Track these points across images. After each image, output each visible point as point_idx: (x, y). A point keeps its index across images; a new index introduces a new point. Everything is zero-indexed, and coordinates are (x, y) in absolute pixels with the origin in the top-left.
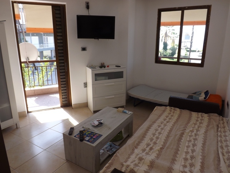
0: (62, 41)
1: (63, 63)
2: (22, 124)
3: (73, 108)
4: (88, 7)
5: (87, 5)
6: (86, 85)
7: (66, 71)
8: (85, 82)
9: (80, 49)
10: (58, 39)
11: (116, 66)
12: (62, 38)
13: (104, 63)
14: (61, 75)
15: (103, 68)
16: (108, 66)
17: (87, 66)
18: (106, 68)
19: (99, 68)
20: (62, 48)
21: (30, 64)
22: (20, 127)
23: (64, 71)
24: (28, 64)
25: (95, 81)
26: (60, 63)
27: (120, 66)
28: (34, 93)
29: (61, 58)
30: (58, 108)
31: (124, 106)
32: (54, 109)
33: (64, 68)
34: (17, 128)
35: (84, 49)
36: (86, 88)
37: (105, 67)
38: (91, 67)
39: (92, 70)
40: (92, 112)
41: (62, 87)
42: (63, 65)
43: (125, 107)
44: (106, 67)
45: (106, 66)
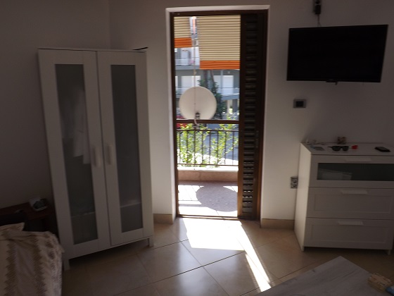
0: (254, 86)
1: (252, 130)
2: (159, 240)
3: (260, 227)
4: (317, 10)
5: (316, 5)
6: (295, 182)
7: (257, 147)
8: (294, 175)
9: (292, 104)
10: (247, 82)
11: (377, 148)
12: (255, 79)
13: (344, 138)
14: (245, 155)
15: (341, 152)
16: (355, 147)
17: (304, 142)
18: (350, 151)
19: (331, 151)
20: (252, 100)
21: (198, 125)
22: (155, 244)
23: (253, 147)
24: (195, 125)
25: (318, 179)
26: (246, 130)
27: (388, 151)
28: (200, 176)
29: (248, 120)
30: (232, 219)
31: (388, 250)
32: (223, 218)
33: (253, 140)
34: (148, 246)
35: (299, 104)
36: (294, 190)
37: (346, 149)
38: (312, 145)
39: (312, 155)
40: (302, 248)
41: (244, 179)
42: (252, 134)
43: (389, 253)
44: (350, 149)
45: (350, 147)
